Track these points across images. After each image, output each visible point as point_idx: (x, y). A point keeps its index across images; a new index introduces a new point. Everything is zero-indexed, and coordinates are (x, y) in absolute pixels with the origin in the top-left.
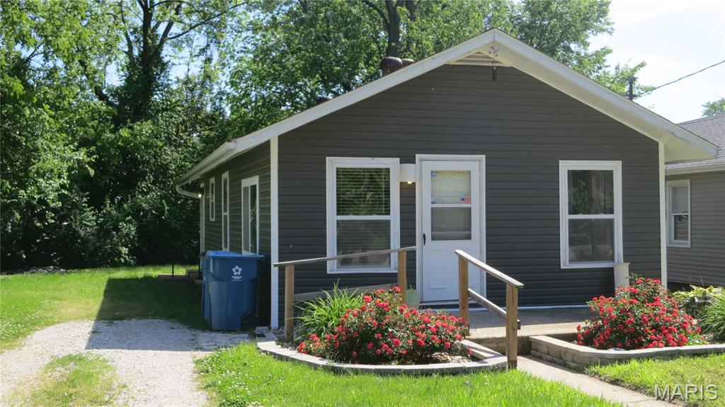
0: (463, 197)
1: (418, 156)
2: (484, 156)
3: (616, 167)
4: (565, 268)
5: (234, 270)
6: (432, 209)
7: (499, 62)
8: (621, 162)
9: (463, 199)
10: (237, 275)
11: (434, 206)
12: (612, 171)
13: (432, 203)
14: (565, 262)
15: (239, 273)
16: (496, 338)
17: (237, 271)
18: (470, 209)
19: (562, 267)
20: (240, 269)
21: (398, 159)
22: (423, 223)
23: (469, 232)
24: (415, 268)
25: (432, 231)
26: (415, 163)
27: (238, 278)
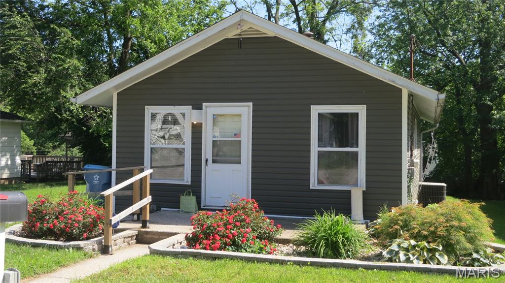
0: (236, 133)
1: (204, 104)
2: (252, 103)
3: (361, 110)
4: (314, 188)
5: (95, 177)
6: (213, 141)
7: (266, 34)
8: (365, 106)
9: (235, 135)
10: (96, 180)
11: (215, 139)
12: (358, 114)
13: (213, 137)
14: (314, 185)
15: (97, 179)
16: (158, 232)
17: (96, 177)
18: (240, 141)
19: (311, 188)
20: (98, 177)
21: (191, 106)
22: (207, 152)
23: (239, 158)
24: (201, 182)
25: (213, 157)
26: (202, 109)
27: (97, 182)
